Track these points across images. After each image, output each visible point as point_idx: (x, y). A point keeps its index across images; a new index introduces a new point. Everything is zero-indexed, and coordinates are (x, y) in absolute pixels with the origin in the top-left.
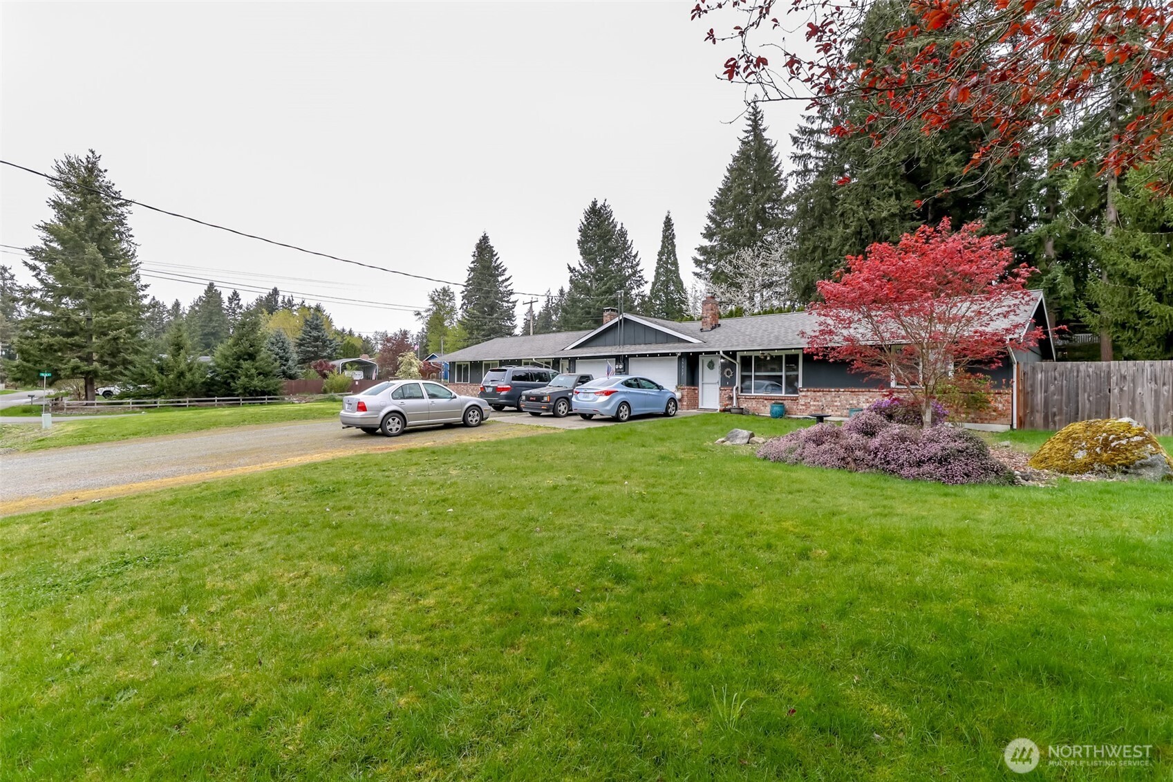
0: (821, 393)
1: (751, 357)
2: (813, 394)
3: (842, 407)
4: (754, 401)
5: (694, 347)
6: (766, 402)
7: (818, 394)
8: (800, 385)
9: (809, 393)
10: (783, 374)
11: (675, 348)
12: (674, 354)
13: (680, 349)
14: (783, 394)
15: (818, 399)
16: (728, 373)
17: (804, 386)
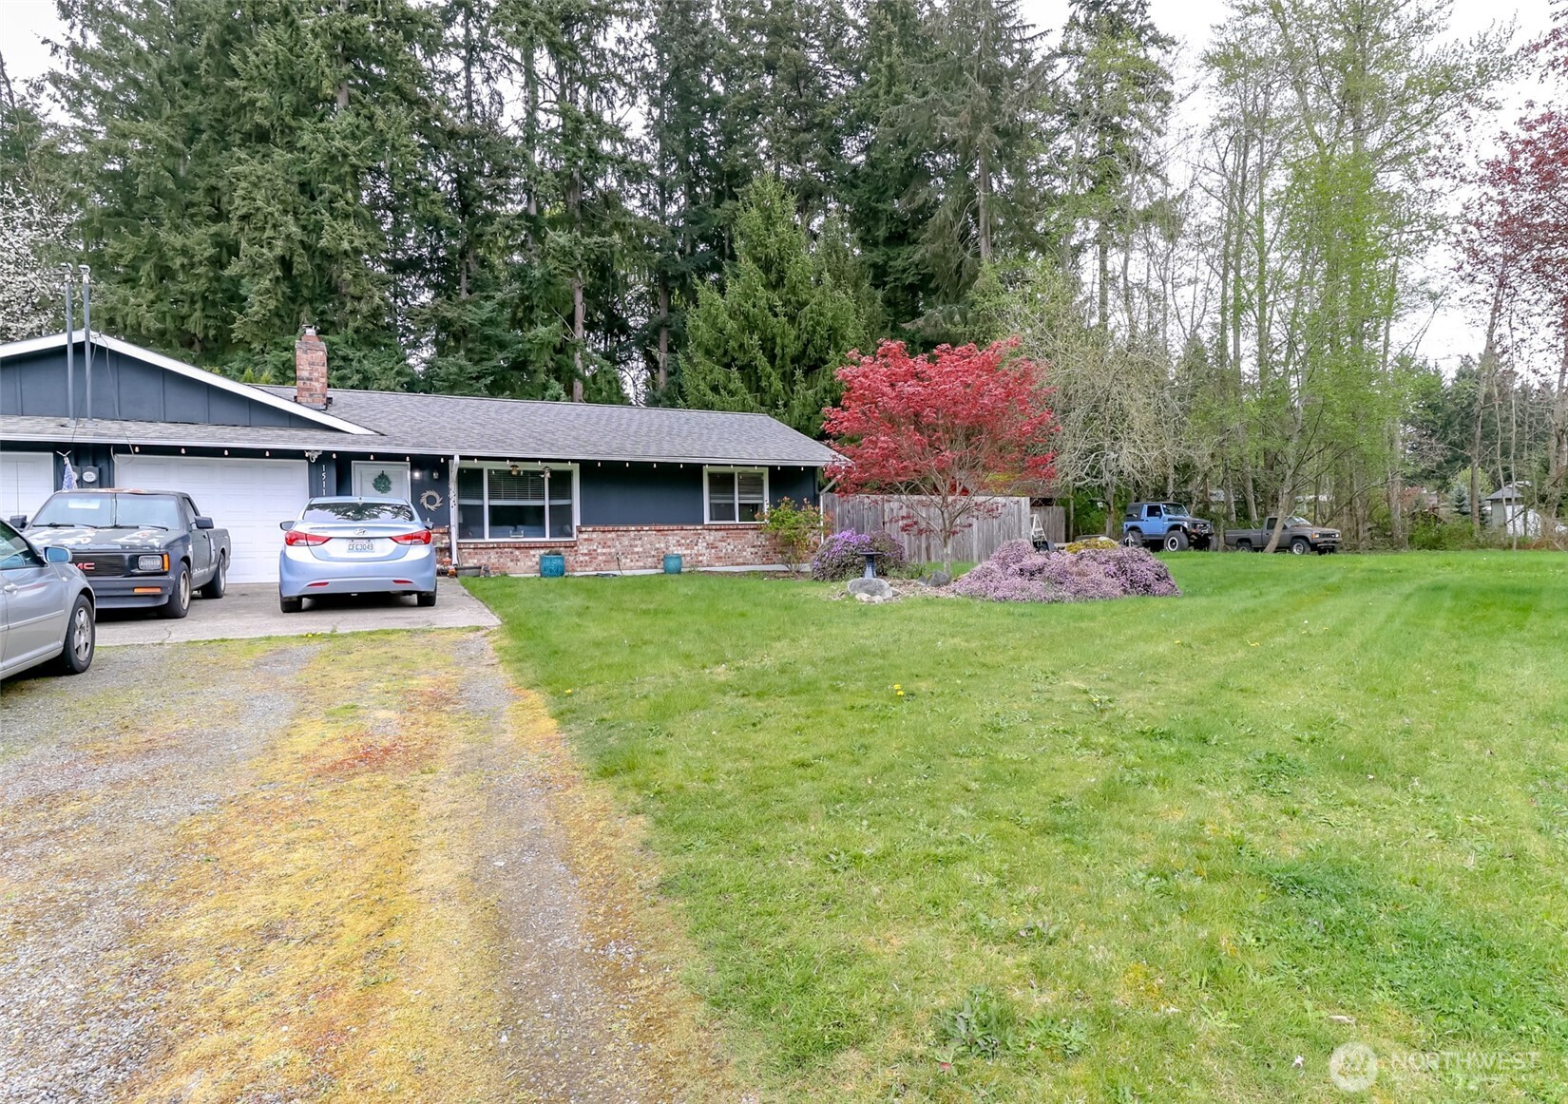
0: (613, 535)
1: (480, 471)
2: (601, 535)
3: (646, 554)
4: (492, 552)
5: (354, 443)
6: (517, 552)
7: (610, 535)
8: (577, 521)
9: (594, 535)
10: (547, 503)
11: (304, 441)
12: (299, 455)
13: (315, 444)
14: (547, 538)
15: (609, 543)
16: (431, 500)
17: (583, 523)
